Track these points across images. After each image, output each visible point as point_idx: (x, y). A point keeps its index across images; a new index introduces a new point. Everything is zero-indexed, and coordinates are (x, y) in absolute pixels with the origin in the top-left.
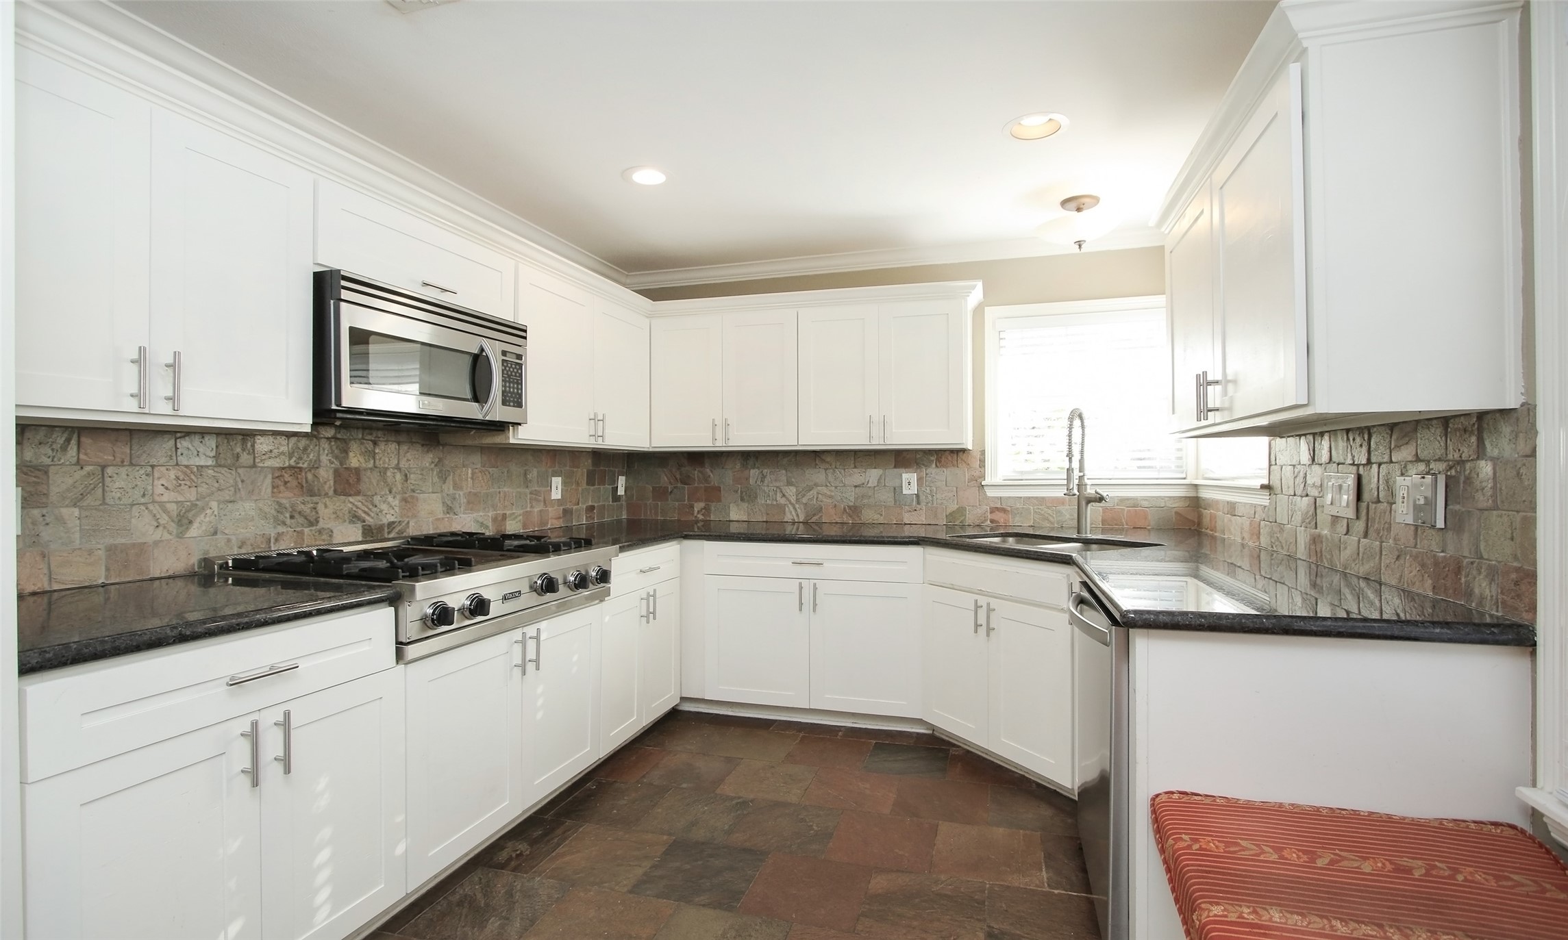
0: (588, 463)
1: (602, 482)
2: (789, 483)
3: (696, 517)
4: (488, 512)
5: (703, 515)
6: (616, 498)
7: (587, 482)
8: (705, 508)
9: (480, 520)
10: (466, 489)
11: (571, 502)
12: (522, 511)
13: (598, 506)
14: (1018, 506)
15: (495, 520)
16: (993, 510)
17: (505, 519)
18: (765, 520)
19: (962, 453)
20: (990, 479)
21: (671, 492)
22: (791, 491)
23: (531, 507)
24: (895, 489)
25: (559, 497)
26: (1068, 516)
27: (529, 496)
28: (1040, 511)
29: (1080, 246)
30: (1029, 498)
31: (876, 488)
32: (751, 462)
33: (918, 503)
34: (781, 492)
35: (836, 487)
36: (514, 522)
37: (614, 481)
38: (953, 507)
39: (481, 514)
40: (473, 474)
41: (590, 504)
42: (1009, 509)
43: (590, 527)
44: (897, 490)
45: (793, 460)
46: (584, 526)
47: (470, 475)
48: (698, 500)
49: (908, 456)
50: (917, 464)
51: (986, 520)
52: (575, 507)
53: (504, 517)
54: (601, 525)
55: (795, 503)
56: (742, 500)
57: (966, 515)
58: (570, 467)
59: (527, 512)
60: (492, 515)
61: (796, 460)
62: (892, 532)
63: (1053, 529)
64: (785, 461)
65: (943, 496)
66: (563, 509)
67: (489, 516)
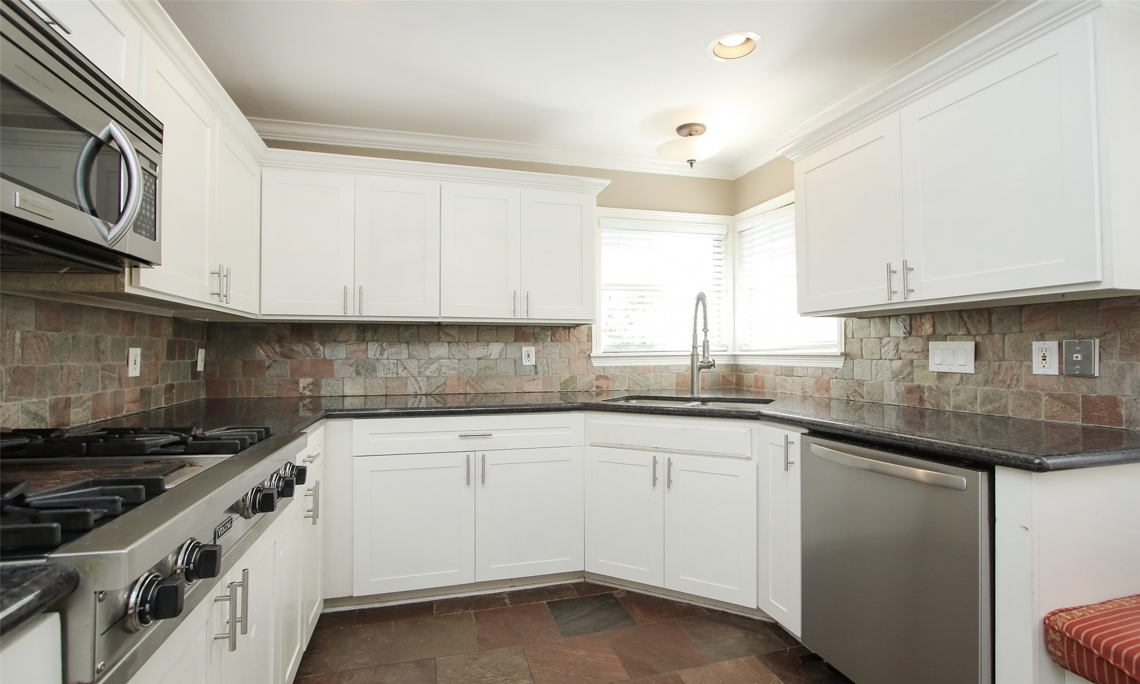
0: (167, 331)
1: (182, 357)
2: (410, 357)
3: (301, 393)
4: (46, 396)
5: (310, 391)
6: (195, 374)
7: (167, 355)
8: (313, 383)
9: (33, 408)
10: (12, 362)
11: (149, 380)
12: (91, 394)
13: (176, 384)
14: (617, 373)
15: (54, 407)
16: (598, 378)
17: (70, 407)
18: (384, 394)
19: (573, 329)
20: (595, 352)
21: (269, 367)
22: (413, 365)
23: (104, 388)
24: (515, 361)
25: (137, 374)
26: (653, 381)
27: (100, 372)
28: (633, 377)
29: (691, 164)
30: (625, 367)
31: (498, 360)
32: (369, 335)
33: (536, 373)
34: (403, 365)
35: (459, 360)
36: (81, 409)
37: (194, 355)
38: (566, 376)
39: (35, 400)
40: (23, 339)
41: (169, 382)
42: (610, 376)
43: (169, 411)
44: (517, 362)
45: (415, 333)
46: (163, 409)
47: (18, 341)
48: (305, 375)
49: (527, 331)
50: (535, 339)
51: (593, 387)
52: (153, 387)
53: (68, 403)
54: (180, 407)
55: (417, 375)
56: (358, 373)
57: (576, 383)
58: (150, 336)
59: (98, 394)
60: (50, 401)
61: (418, 333)
62: (512, 401)
63: (642, 392)
64: (406, 334)
65: (558, 367)
66: (141, 390)
67: (45, 402)
